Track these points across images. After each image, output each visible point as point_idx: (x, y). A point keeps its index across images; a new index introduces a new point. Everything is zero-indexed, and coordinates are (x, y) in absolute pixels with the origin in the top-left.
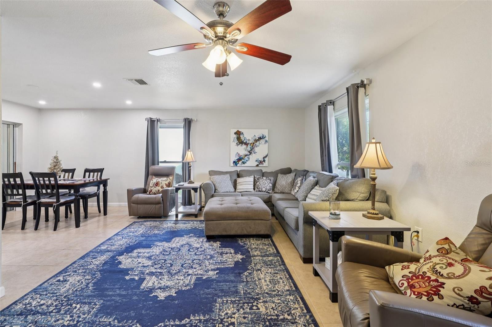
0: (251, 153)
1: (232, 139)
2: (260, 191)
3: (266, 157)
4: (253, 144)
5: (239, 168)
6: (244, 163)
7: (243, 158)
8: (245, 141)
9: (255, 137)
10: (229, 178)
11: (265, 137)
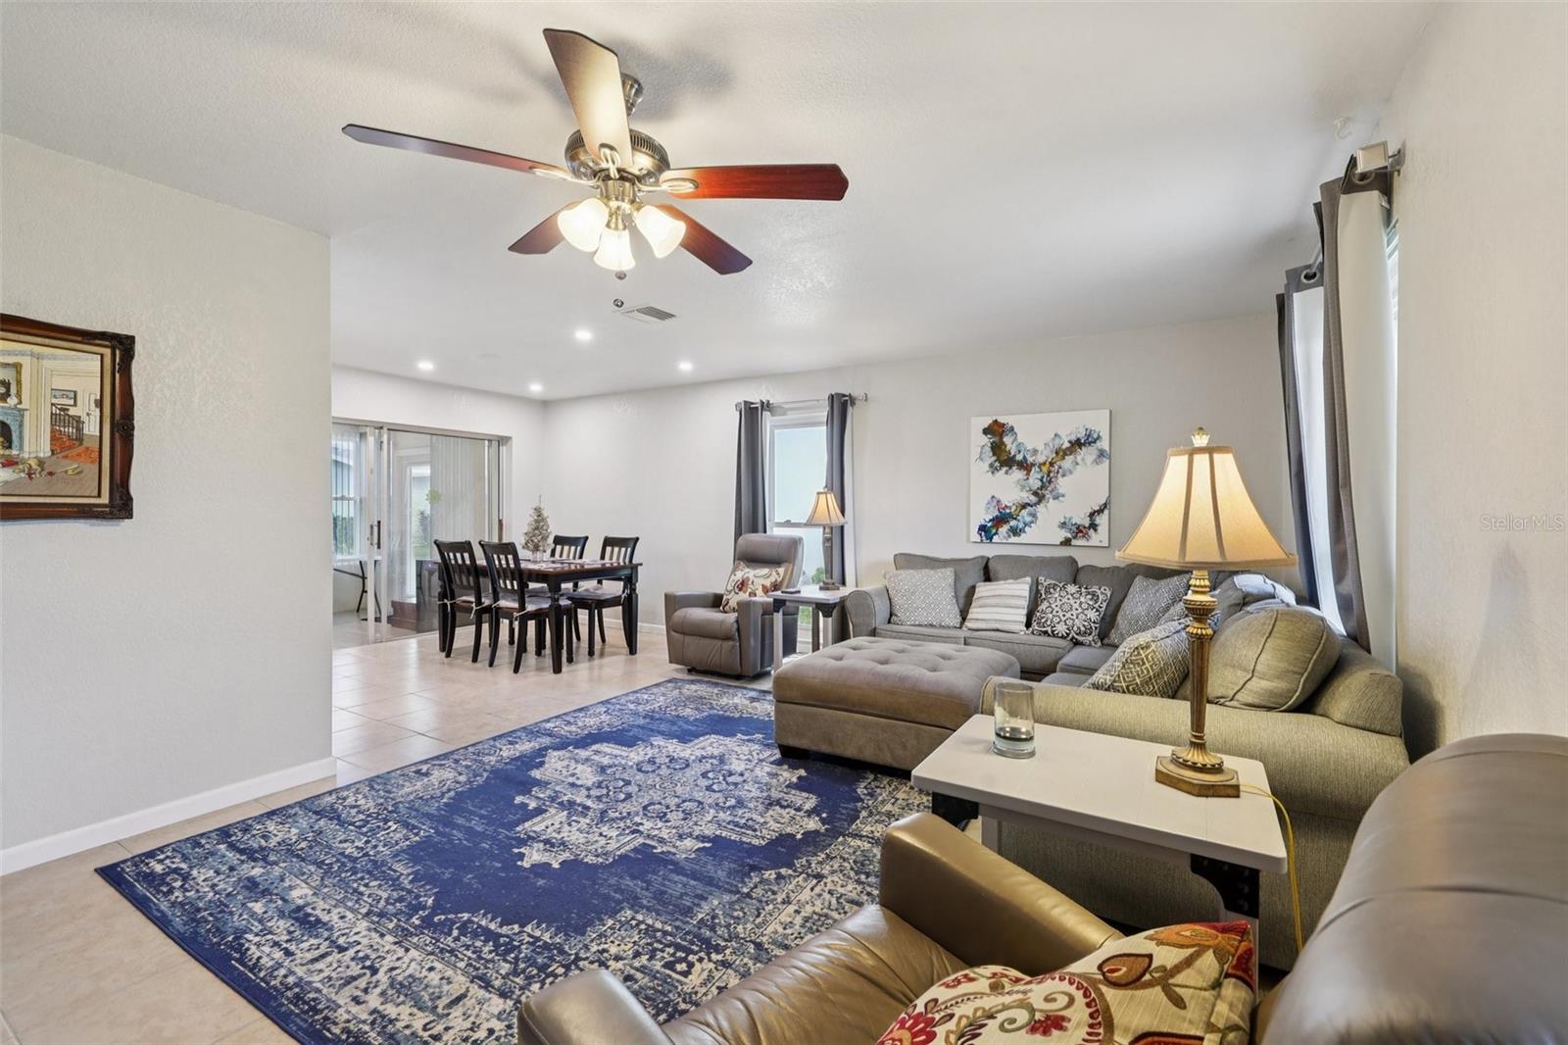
0: (1044, 496)
1: (975, 452)
2: (1046, 633)
3: (1100, 511)
4: (1052, 464)
5: (1001, 546)
6: (1015, 532)
7: (1011, 516)
8: (1019, 457)
9: (1057, 441)
10: (951, 580)
11: (1099, 437)
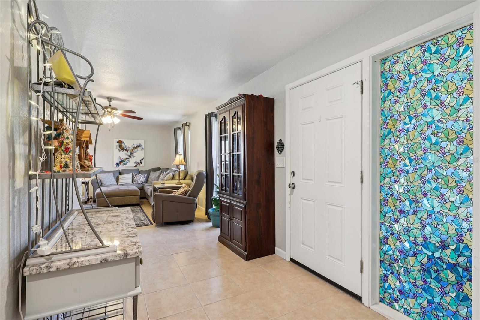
0: (131, 157)
1: (115, 147)
2: (136, 183)
3: (142, 160)
4: (133, 150)
5: (121, 168)
6: (125, 164)
7: (124, 161)
8: (125, 148)
9: (134, 145)
10: (113, 175)
11: (142, 145)
